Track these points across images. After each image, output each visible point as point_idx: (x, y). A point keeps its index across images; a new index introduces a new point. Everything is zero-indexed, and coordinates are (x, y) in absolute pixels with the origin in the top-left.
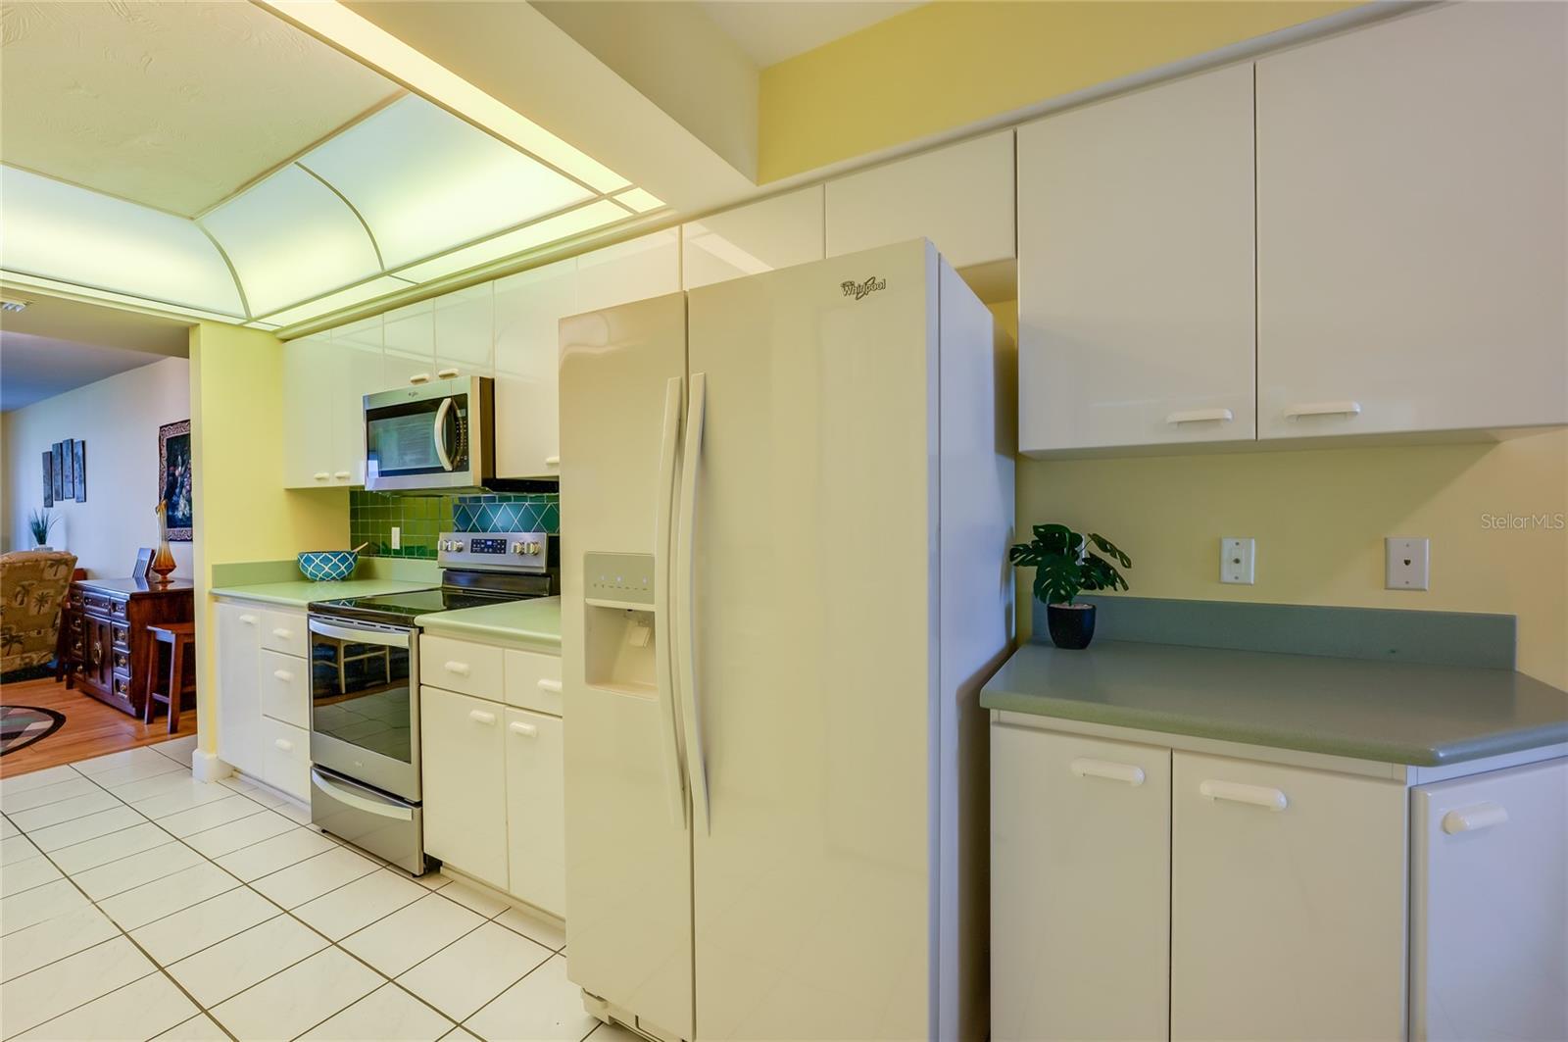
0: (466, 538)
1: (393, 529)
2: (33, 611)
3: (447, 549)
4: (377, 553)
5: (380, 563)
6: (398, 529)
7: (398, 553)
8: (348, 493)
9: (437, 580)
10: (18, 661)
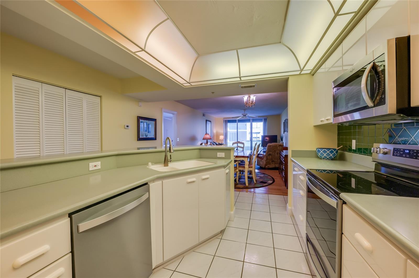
0: (391, 147)
1: (353, 141)
2: (276, 155)
3: (377, 152)
4: (346, 151)
5: (348, 154)
6: (355, 140)
7: (355, 151)
8: (337, 126)
9: (372, 166)
10: (274, 166)
